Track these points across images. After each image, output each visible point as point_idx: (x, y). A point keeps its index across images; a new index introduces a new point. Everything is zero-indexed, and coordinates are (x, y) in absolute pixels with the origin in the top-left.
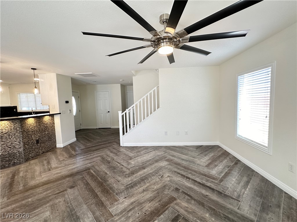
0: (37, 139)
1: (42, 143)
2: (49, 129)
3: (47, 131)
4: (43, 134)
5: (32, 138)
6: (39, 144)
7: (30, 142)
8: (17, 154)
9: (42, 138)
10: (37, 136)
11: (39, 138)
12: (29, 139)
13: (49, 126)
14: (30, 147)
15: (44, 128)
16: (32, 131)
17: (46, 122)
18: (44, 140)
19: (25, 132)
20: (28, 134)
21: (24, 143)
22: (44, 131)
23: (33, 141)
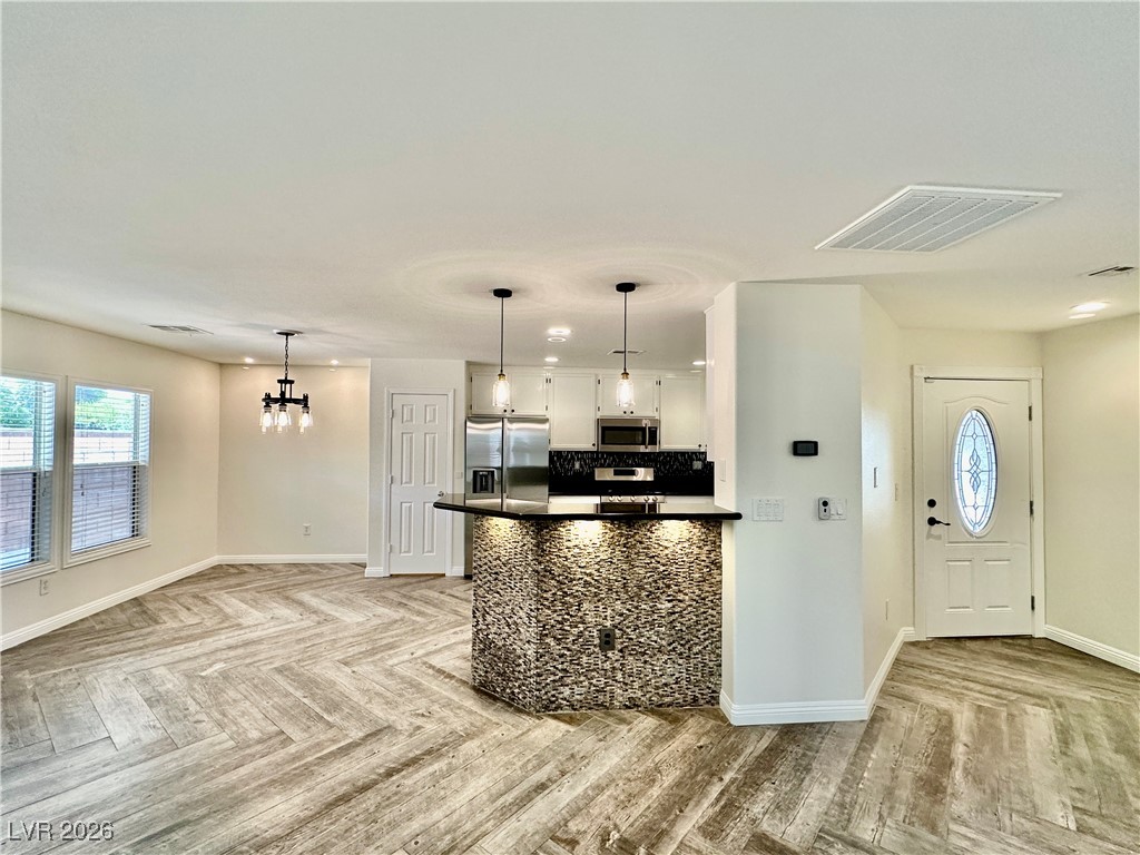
0: (608, 624)
1: (631, 654)
2: (680, 591)
3: (669, 601)
4: (643, 606)
5: (580, 614)
6: (613, 655)
7: (568, 628)
8: (521, 661)
9: (635, 630)
10: (609, 611)
11: (617, 621)
12: (568, 614)
13: (684, 572)
14: (568, 653)
15: (651, 580)
16: (586, 581)
17: (667, 552)
18: (642, 640)
19: (552, 579)
20: (565, 593)
21: (544, 626)
22: (648, 596)
23: (585, 629)
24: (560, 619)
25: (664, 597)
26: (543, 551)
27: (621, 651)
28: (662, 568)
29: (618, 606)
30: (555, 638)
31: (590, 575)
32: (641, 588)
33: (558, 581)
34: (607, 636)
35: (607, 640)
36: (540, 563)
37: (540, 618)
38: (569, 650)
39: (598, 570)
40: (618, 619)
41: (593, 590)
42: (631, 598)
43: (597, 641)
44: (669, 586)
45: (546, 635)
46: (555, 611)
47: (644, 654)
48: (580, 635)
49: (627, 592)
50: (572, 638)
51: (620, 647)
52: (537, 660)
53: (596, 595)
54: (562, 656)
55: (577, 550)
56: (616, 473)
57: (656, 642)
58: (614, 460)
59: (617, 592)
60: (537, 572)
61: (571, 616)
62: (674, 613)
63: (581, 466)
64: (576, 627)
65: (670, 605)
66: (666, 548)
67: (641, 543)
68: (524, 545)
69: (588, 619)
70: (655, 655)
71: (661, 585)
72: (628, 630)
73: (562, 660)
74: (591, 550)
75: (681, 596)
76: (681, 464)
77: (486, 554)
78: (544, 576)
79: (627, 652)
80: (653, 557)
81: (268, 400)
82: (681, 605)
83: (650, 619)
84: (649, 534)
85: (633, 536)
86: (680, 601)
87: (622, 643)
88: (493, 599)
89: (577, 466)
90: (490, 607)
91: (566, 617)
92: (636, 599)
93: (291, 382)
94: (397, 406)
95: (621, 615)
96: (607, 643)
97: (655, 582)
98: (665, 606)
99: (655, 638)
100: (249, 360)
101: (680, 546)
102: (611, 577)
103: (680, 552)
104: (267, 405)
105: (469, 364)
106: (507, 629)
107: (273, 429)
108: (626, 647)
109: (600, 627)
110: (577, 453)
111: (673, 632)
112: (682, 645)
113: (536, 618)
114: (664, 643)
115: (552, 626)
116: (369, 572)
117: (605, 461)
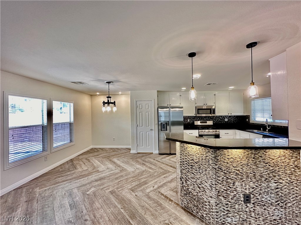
0: (247, 192)
1: (258, 205)
2: (280, 179)
3: (275, 183)
4: (263, 185)
5: (234, 187)
6: (250, 205)
7: (229, 193)
8: (207, 204)
9: (260, 195)
10: (247, 187)
11: (252, 191)
12: (229, 187)
13: (282, 170)
14: (229, 203)
15: (266, 173)
16: (236, 173)
17: (273, 161)
18: (263, 199)
19: (222, 172)
20: (227, 178)
21: (219, 191)
22: (265, 180)
23: (237, 194)
24: (225, 189)
25: (273, 181)
26: (217, 160)
27: (253, 204)
28: (271, 168)
29: (252, 184)
30: (223, 197)
31: (238, 170)
32: (262, 177)
33: (224, 173)
34: (247, 197)
35: (247, 199)
36: (216, 165)
37: (217, 188)
38: (230, 202)
39: (242, 168)
40: (251, 190)
41: (240, 177)
42: (257, 181)
43: (242, 199)
44: (275, 176)
45: (220, 195)
46: (223, 185)
47: (264, 205)
48: (235, 196)
49: (255, 178)
50: (231, 197)
51: (253, 202)
52: (216, 206)
53: (241, 179)
54: (227, 204)
55: (232, 160)
56: (201, 122)
57: (270, 201)
58: (200, 119)
59: (251, 178)
60: (215, 168)
61: (230, 188)
62: (278, 188)
63: (190, 121)
64: (233, 192)
65: (276, 184)
66: (273, 159)
67: (261, 157)
68: (207, 156)
69: (238, 189)
70: (269, 206)
71: (271, 176)
72: (257, 195)
73: (227, 206)
74: (239, 160)
75: (281, 181)
76: (221, 119)
77: (186, 157)
78: (218, 171)
79: (256, 205)
80: (267, 163)
81: (104, 103)
82: (281, 185)
83: (266, 190)
84: (265, 153)
85: (257, 154)
86: (281, 183)
87: (254, 200)
88: (190, 175)
89: (189, 120)
90: (189, 178)
91: (228, 188)
92: (260, 181)
93: (111, 97)
94: (138, 105)
95: (253, 188)
96: (247, 200)
97: (269, 174)
98: (273, 185)
99: (269, 199)
100: (98, 93)
101: (280, 159)
102: (248, 171)
103: (280, 161)
104: (104, 105)
105: (158, 91)
106: (198, 189)
107: (106, 112)
108: (256, 202)
109: (243, 193)
110: (188, 117)
111: (278, 197)
112: (282, 203)
113: (215, 188)
114: (273, 201)
115: (222, 192)
116: (132, 152)
117: (197, 119)
